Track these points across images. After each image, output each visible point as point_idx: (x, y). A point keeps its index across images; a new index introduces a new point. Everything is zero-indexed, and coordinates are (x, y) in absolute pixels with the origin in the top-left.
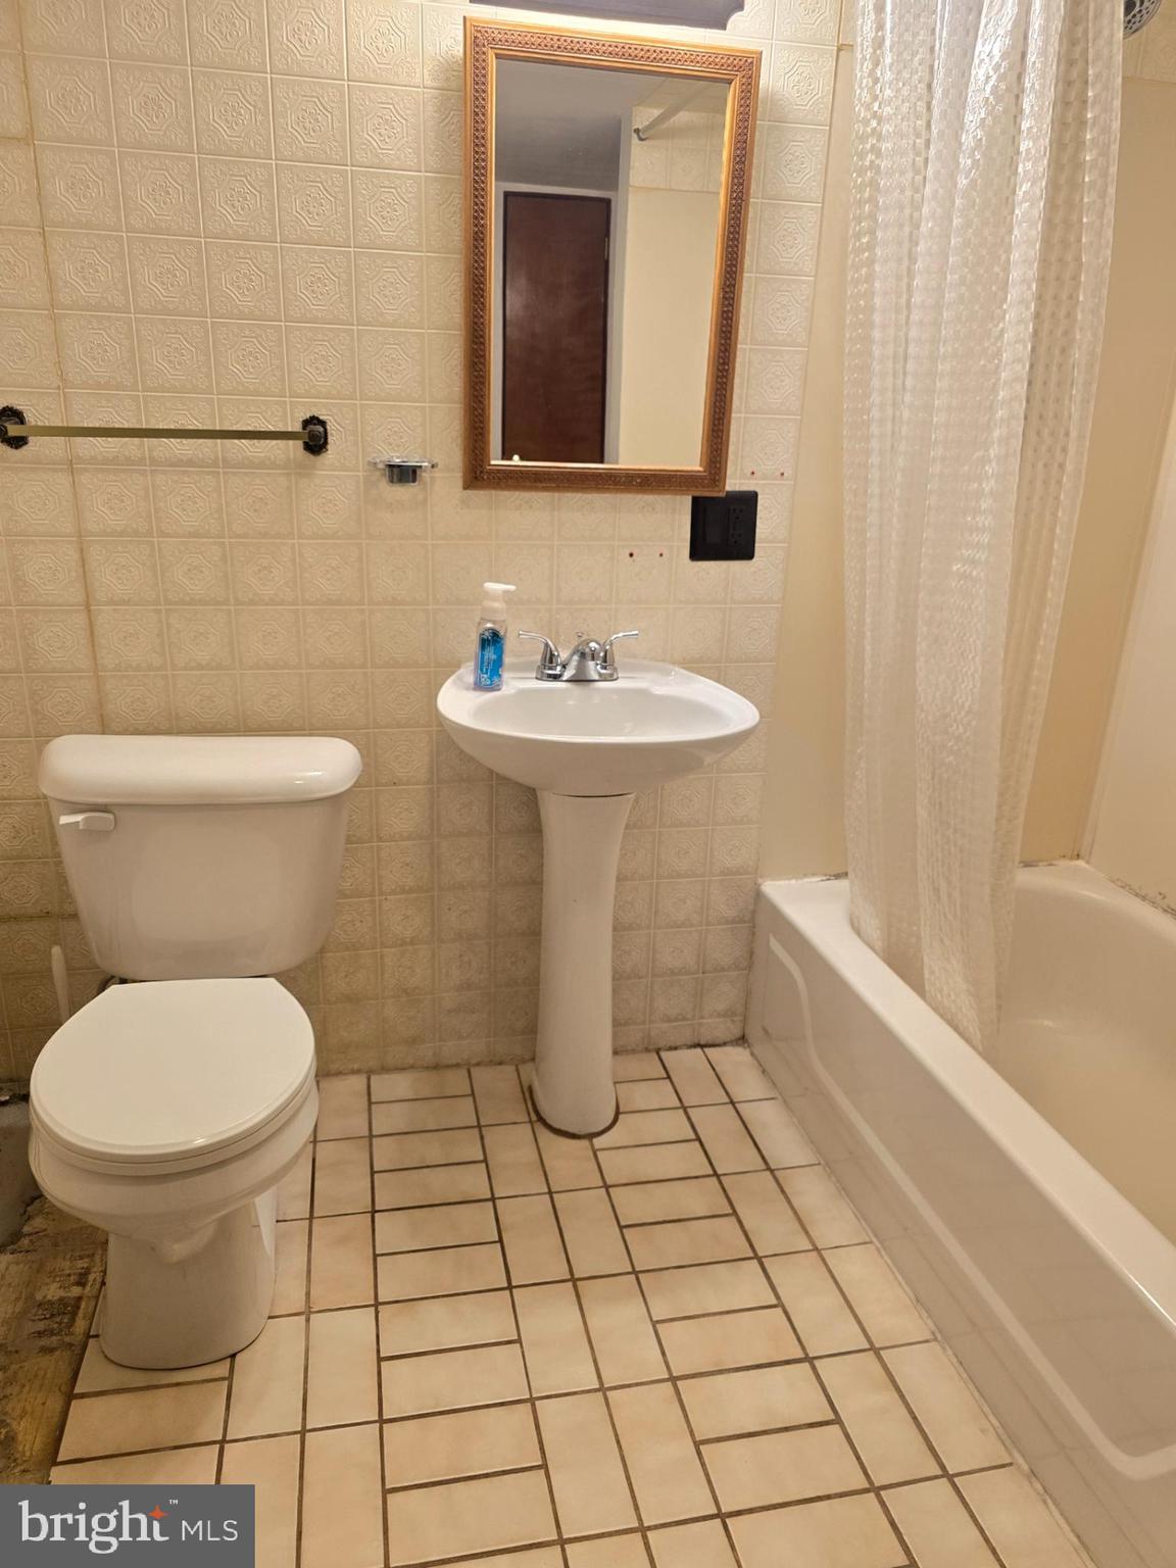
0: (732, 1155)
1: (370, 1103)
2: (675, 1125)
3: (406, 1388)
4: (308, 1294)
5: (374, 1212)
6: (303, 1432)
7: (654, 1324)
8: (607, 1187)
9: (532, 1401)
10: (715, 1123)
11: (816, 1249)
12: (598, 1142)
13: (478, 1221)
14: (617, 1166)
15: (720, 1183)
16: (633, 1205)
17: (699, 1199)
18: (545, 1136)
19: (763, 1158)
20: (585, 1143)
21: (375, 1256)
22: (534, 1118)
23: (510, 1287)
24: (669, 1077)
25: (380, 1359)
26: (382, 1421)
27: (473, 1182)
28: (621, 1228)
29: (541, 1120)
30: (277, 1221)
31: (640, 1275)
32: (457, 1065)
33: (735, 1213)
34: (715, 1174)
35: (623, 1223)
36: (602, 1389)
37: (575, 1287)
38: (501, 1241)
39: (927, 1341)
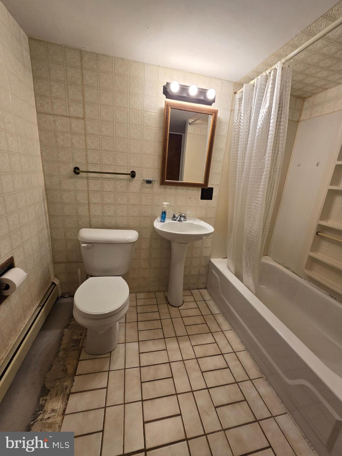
0: (205, 312)
1: (136, 299)
2: (193, 305)
3: (146, 359)
4: (125, 339)
5: (138, 322)
6: (125, 369)
7: (192, 346)
8: (182, 317)
9: (169, 363)
10: (201, 304)
11: (222, 331)
12: (180, 308)
13: (157, 324)
14: (184, 313)
15: (203, 317)
16: (187, 321)
17: (199, 320)
18: (170, 306)
19: (211, 312)
20: (177, 308)
21: (138, 331)
22: (167, 303)
23: (164, 338)
24: (192, 295)
25: (140, 353)
26: (140, 367)
27: (156, 316)
28: (185, 326)
29: (169, 303)
30: (119, 323)
31: (189, 336)
32: (153, 292)
33: (206, 323)
34: (202, 315)
35: (185, 325)
36: (183, 360)
37: (177, 338)
38: (162, 328)
39: (244, 351)
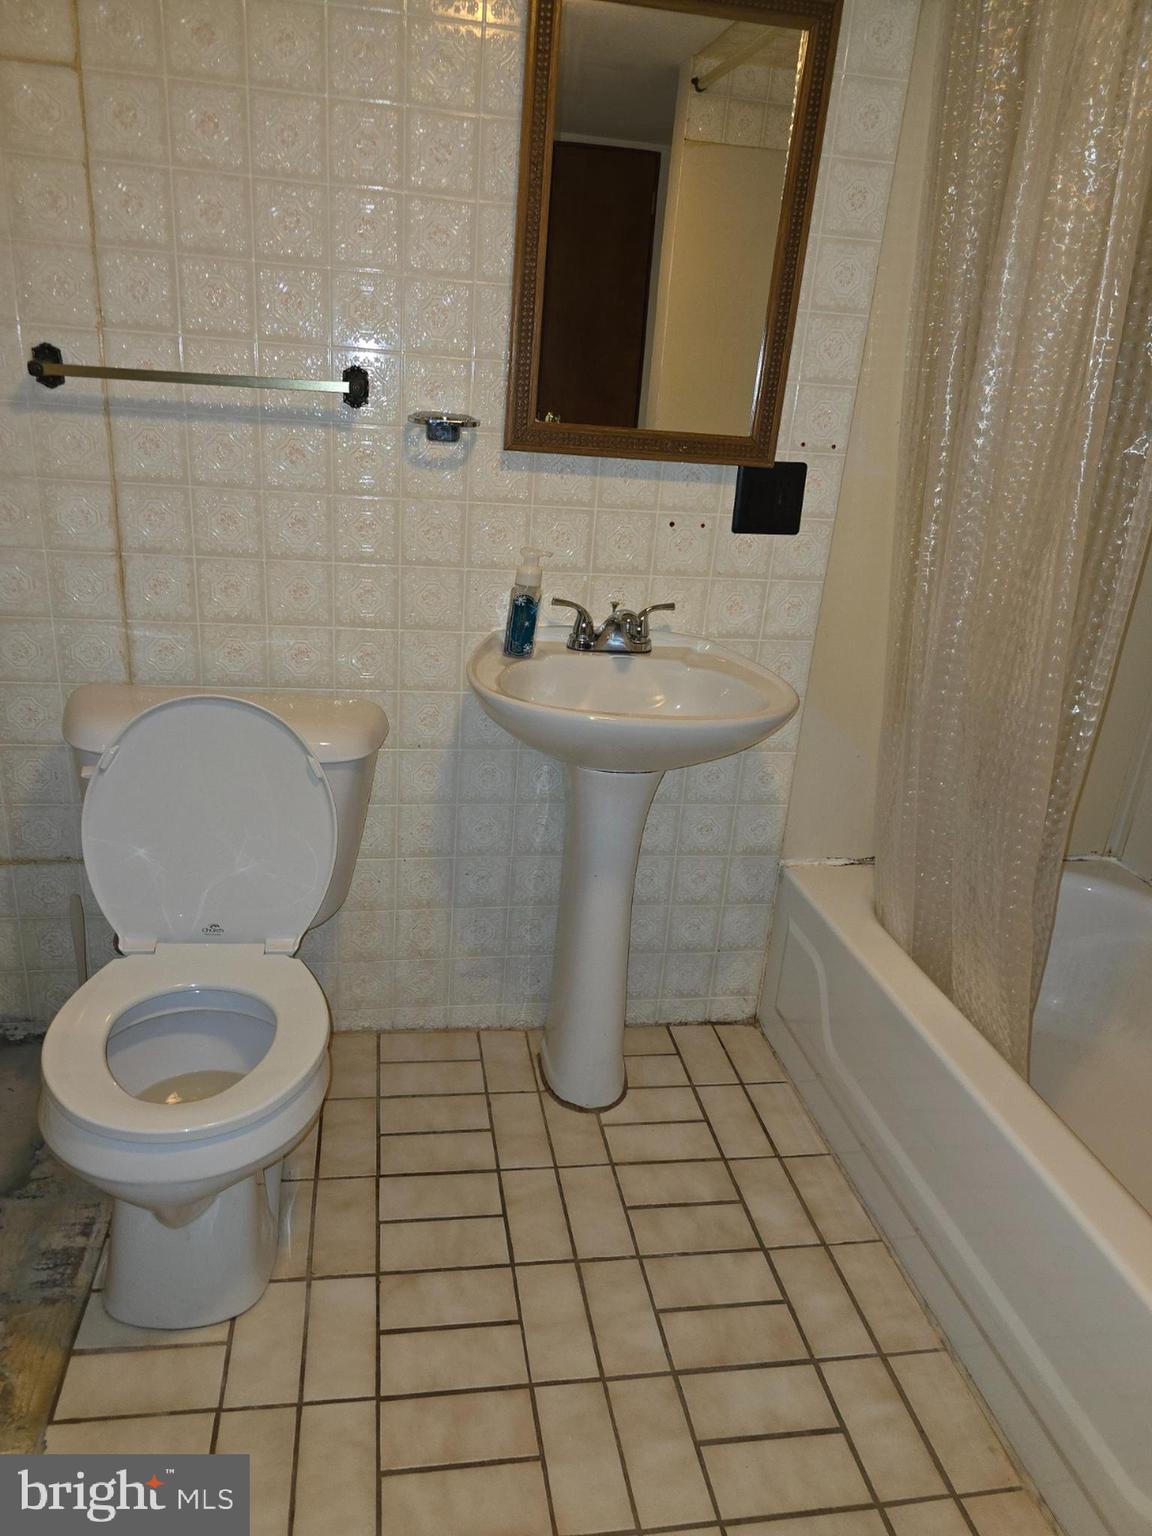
0: (742, 1141)
1: (379, 1063)
2: (680, 1104)
3: (406, 1365)
4: (310, 1259)
5: (379, 1176)
6: (300, 1406)
7: (658, 1313)
8: (613, 1165)
9: (531, 1387)
10: (725, 1105)
11: (823, 1244)
12: (605, 1117)
13: (481, 1193)
14: (626, 1143)
15: (728, 1168)
16: (643, 1186)
17: (703, 1184)
18: (552, 1106)
19: (772, 1143)
20: (592, 1117)
21: (379, 1223)
22: (542, 1088)
23: (512, 1265)
24: (678, 1054)
25: (379, 1333)
26: (379, 1399)
27: (479, 1151)
28: (626, 1209)
29: (549, 1090)
30: (283, 1181)
31: (644, 1261)
32: (467, 1029)
33: (742, 1201)
34: (723, 1158)
35: (627, 1205)
36: (603, 1379)
37: (578, 1269)
38: (504, 1215)
39: (936, 1350)
